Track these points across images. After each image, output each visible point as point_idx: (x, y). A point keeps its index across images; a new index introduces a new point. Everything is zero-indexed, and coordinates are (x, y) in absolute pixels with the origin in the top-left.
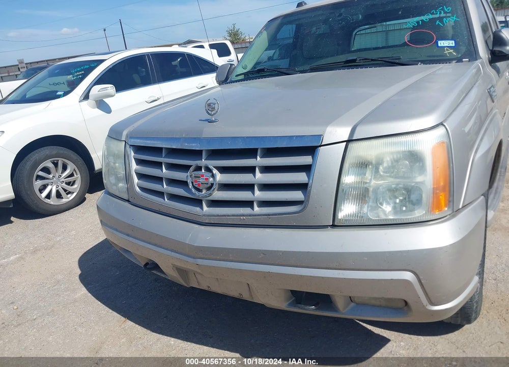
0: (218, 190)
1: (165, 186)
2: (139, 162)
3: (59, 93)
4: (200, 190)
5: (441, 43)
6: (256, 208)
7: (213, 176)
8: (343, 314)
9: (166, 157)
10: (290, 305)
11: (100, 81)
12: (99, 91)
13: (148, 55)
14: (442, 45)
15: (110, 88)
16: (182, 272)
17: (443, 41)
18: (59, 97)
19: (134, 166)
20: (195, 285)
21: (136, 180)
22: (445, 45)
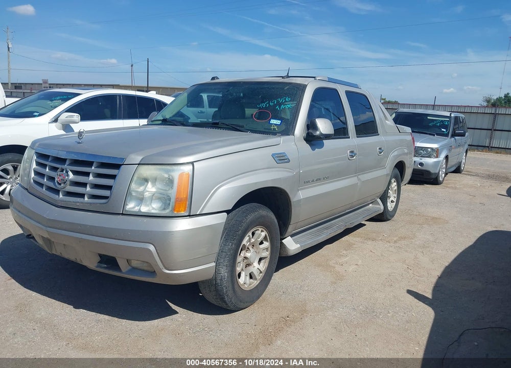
0: (70, 185)
1: (45, 180)
2: (38, 164)
3: (36, 114)
4: (60, 184)
5: (273, 121)
6: (86, 199)
7: (68, 175)
8: (123, 273)
9: (50, 162)
10: (97, 267)
11: (71, 110)
12: (67, 117)
13: (120, 95)
14: (273, 122)
15: (76, 116)
16: (48, 241)
17: (274, 120)
18: (35, 116)
19: (34, 166)
20: (54, 253)
21: (33, 175)
22: (275, 123)
